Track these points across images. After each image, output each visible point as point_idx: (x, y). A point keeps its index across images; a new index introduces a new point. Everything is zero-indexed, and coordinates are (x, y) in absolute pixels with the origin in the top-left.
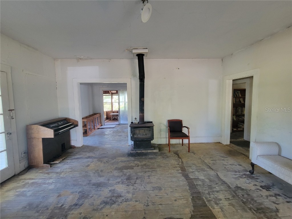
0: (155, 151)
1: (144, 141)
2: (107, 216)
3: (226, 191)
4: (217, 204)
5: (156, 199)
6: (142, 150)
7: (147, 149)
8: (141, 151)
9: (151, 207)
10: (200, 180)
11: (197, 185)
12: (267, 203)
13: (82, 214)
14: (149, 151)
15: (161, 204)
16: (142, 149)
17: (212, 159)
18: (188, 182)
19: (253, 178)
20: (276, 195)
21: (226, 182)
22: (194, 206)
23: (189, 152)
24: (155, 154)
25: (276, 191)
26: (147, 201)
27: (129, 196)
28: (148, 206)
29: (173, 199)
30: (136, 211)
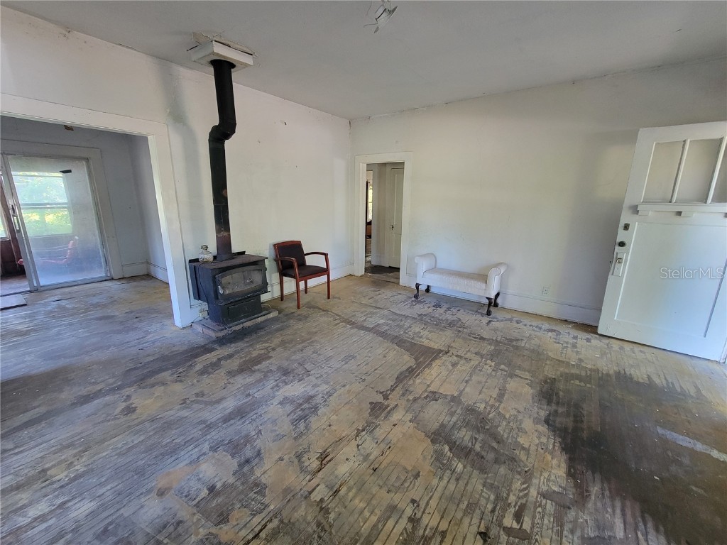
0: (271, 316)
1: (249, 297)
2: (330, 426)
3: (415, 323)
4: (421, 337)
5: (364, 368)
6: (246, 322)
7: (256, 316)
8: (241, 326)
9: (369, 379)
10: (383, 324)
11: (386, 331)
12: (450, 318)
13: (286, 458)
14: (260, 320)
15: (376, 369)
16: (244, 320)
17: (367, 298)
18: (374, 333)
19: (420, 302)
20: (449, 309)
21: (407, 314)
22: (407, 350)
23: (329, 298)
24: (275, 320)
25: (445, 306)
26: (356, 376)
27: (324, 388)
28: (365, 379)
29: (381, 357)
30: (359, 393)
